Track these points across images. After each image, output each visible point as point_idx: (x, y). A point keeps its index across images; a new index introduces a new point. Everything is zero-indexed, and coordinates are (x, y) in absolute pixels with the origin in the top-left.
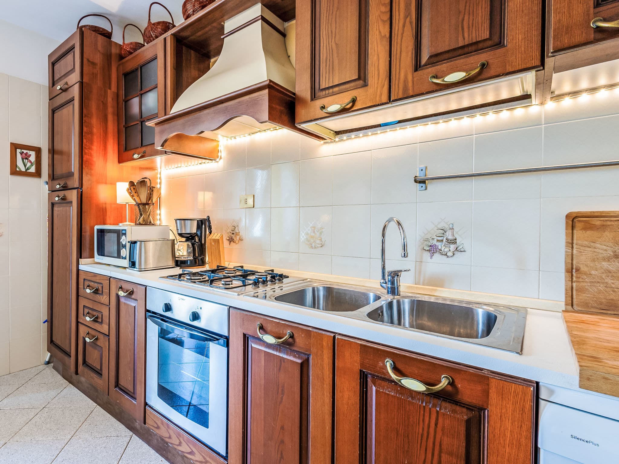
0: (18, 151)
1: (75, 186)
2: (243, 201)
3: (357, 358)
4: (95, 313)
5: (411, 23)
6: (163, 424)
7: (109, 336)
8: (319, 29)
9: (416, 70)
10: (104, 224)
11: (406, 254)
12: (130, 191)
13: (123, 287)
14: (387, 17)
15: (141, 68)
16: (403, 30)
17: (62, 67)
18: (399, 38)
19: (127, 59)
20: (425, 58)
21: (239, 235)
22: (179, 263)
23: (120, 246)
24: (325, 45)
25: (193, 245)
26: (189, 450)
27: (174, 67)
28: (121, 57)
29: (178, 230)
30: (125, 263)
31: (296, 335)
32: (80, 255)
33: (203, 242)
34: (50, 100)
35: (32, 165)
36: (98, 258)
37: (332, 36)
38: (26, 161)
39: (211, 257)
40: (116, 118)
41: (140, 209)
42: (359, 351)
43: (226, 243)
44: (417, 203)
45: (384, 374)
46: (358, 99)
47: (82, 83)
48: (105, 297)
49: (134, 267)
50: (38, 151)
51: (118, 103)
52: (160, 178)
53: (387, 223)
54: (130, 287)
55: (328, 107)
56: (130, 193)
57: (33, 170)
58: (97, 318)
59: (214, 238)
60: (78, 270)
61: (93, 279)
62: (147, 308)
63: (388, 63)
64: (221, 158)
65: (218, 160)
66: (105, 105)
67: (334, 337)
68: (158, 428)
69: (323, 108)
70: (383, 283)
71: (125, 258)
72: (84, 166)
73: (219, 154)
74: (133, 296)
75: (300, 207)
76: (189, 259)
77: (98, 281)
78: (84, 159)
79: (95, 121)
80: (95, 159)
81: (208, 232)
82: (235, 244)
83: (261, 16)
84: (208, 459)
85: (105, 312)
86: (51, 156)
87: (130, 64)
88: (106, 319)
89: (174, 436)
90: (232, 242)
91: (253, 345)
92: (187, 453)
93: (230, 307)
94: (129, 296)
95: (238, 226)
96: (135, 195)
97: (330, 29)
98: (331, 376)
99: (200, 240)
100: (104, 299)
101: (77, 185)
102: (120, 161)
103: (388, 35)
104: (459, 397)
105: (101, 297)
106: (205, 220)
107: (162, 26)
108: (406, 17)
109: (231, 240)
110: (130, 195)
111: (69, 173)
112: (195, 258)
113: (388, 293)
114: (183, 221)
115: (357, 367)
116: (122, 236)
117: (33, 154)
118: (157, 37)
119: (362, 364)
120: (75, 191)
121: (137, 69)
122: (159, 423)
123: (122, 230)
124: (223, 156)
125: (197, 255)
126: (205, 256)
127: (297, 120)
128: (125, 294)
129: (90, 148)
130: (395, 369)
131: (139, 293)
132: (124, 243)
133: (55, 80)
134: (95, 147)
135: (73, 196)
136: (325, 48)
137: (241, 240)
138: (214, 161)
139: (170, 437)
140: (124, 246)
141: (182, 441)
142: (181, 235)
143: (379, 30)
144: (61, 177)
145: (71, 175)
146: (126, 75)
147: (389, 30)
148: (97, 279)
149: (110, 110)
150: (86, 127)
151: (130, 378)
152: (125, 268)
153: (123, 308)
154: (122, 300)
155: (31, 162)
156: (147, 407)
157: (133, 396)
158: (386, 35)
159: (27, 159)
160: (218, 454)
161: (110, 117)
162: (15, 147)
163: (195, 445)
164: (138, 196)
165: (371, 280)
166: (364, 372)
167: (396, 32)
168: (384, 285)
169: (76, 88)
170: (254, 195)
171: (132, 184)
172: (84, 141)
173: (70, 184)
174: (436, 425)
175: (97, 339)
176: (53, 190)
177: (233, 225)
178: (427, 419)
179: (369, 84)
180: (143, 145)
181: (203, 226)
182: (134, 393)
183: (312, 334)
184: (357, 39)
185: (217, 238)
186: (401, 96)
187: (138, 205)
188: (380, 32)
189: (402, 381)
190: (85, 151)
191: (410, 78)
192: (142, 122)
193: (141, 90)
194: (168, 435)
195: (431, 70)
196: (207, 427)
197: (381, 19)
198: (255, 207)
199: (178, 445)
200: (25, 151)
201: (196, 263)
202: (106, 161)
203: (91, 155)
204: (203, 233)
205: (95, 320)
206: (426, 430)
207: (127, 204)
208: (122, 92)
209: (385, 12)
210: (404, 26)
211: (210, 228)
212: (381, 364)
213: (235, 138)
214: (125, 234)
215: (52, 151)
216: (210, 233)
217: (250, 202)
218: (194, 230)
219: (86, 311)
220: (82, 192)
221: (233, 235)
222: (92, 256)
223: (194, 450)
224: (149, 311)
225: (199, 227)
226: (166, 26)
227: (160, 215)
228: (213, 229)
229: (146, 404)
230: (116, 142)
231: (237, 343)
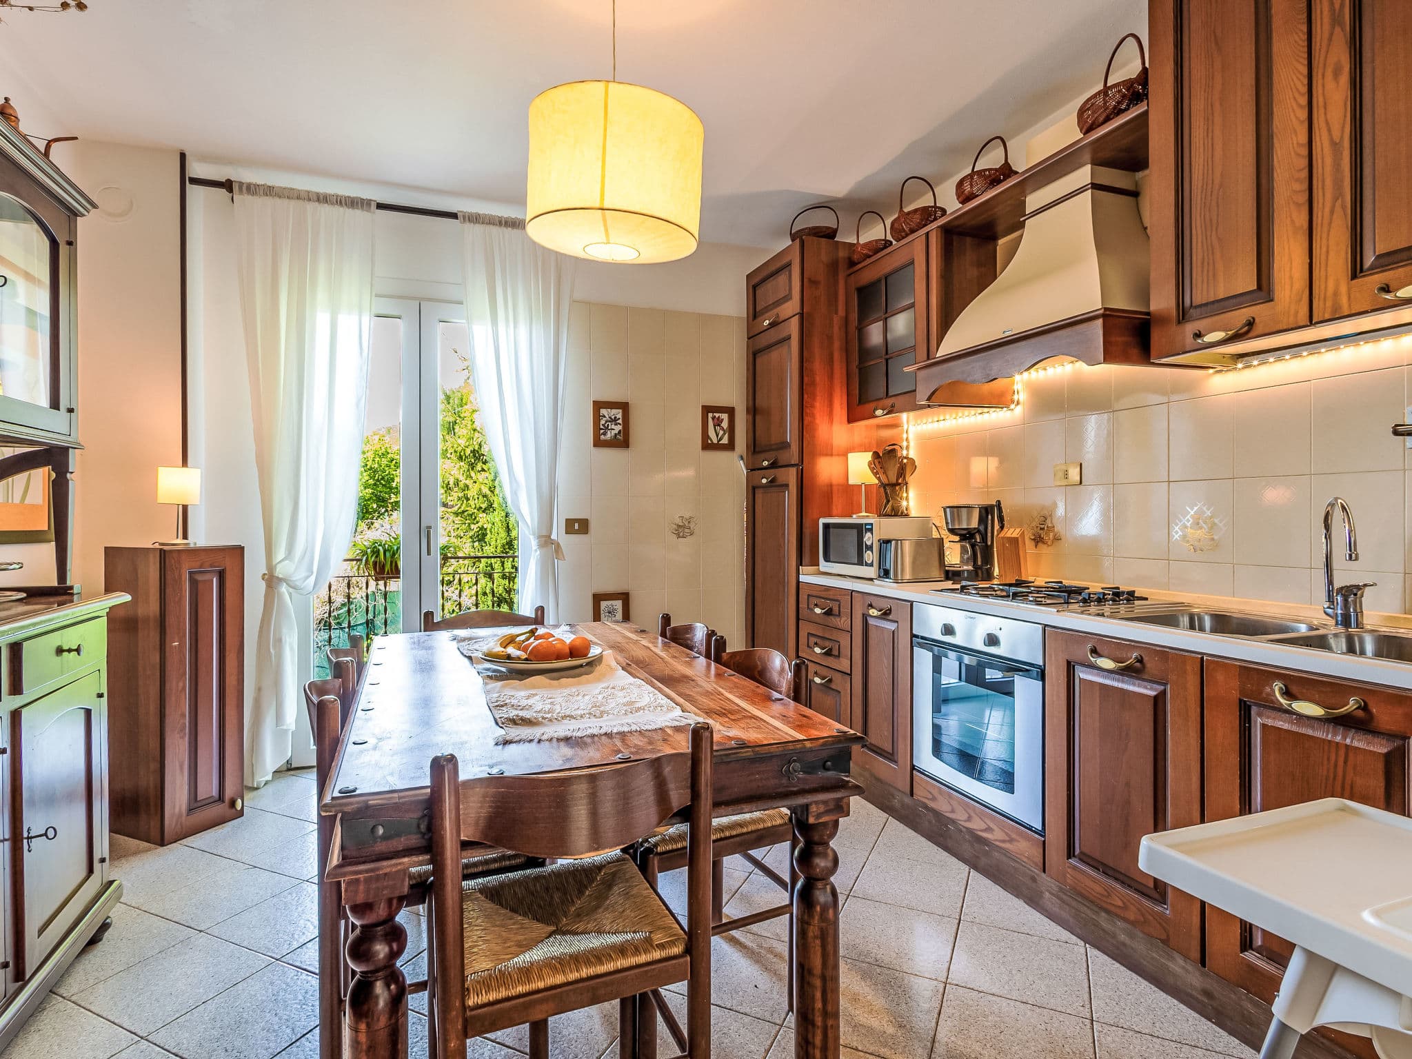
0: (710, 415)
1: (793, 463)
2: (1061, 474)
3: (1235, 683)
4: (827, 644)
5: (1343, 207)
6: (941, 794)
7: (851, 675)
8: (1188, 216)
9: (1354, 276)
10: (830, 516)
11: (1353, 555)
12: (873, 466)
13: (874, 604)
14: (1303, 198)
15: (886, 278)
16: (1331, 219)
17: (769, 292)
18: (1325, 229)
19: (860, 266)
20: (1369, 260)
21: (1053, 531)
22: (952, 575)
23: (861, 548)
24: (1200, 240)
25: (973, 546)
26: (983, 826)
27: (941, 275)
28: (852, 263)
29: (947, 523)
30: (871, 572)
31: (1146, 659)
32: (800, 563)
33: (989, 543)
34: (749, 338)
35: (724, 434)
36: (824, 566)
37: (1212, 226)
38: (717, 428)
39: (1004, 567)
40: (844, 354)
41: (886, 493)
42: (1237, 673)
43: (1029, 545)
44: (1404, 470)
45: (1272, 702)
46: (1257, 320)
47: (801, 315)
48: (843, 619)
49: (887, 578)
50: (731, 411)
51: (846, 333)
52: (907, 439)
53: (1329, 508)
54: (886, 605)
55: (1204, 335)
56: (872, 469)
57: (725, 441)
58: (831, 650)
59: (1008, 535)
60: (798, 582)
61: (823, 594)
62: (914, 632)
63: (1307, 266)
64: (1018, 403)
65: (1012, 406)
66: (830, 338)
67: (1202, 658)
68: (934, 799)
69: (1198, 335)
70: (1329, 608)
71: (871, 565)
72: (804, 433)
73: (1016, 397)
74: (890, 617)
75: (1169, 482)
76: (965, 568)
77: (831, 597)
78: (806, 422)
79: (818, 366)
80: (818, 421)
81: (997, 527)
82: (1045, 546)
83: (1092, 184)
84: (1014, 836)
85: (844, 641)
86: (751, 417)
87: (867, 276)
88: (846, 651)
89: (959, 809)
90: (1040, 544)
91: (1082, 674)
92: (981, 831)
93: (1046, 625)
94: (883, 617)
95: (1051, 515)
96: (881, 471)
97: (1207, 217)
98: (1199, 710)
99: (984, 539)
100: (843, 622)
101: (795, 460)
102: (850, 421)
103: (1306, 225)
104: (1374, 724)
105: (838, 619)
106: (992, 507)
107: (921, 215)
108: (1335, 199)
109: (1038, 540)
110: (873, 472)
111: (783, 443)
112: (977, 568)
113: (1337, 624)
114: (955, 510)
115: (1235, 695)
116: (866, 532)
117: (725, 417)
118: (913, 231)
119: (1242, 691)
120: (793, 471)
121: (879, 281)
122: (935, 793)
123: (866, 524)
124: (1021, 400)
125: (979, 563)
126: (992, 565)
127: (1153, 352)
128: (880, 613)
129: (813, 406)
130: (1288, 694)
131: (900, 613)
132: (869, 543)
133: (757, 310)
134: (817, 404)
135: (791, 476)
136: (1200, 244)
137: (1057, 539)
138: (1005, 409)
139: (953, 811)
140: (870, 548)
141: (972, 814)
142: (952, 531)
143: (1291, 217)
144: (768, 449)
145: (785, 446)
146: (860, 290)
147: (1307, 218)
148: (831, 594)
149: (837, 344)
150: (808, 376)
151: (887, 733)
152: (871, 579)
153: (873, 634)
154: (871, 621)
155: (723, 429)
156: (914, 772)
157: (890, 756)
158: (1302, 226)
159: (719, 425)
160: (1030, 828)
161: (837, 355)
162: (707, 410)
163: (993, 819)
164: (885, 473)
165: (1313, 607)
166: (1245, 702)
167: (1319, 221)
168: (1329, 611)
169: (795, 322)
170: (1081, 464)
171: (876, 455)
172: (805, 396)
173: (784, 457)
174: (1345, 762)
175: (830, 681)
176: (752, 469)
177: (1042, 513)
178: (1333, 757)
179: (1276, 299)
180: (890, 394)
181: (990, 517)
182: (892, 754)
183: (1170, 656)
184: (1255, 231)
185: (1015, 535)
186: (1327, 316)
187: (884, 488)
188: (1293, 221)
189: (1293, 705)
190: (807, 410)
191: (1343, 289)
192: (887, 360)
193: (886, 312)
194: (949, 808)
195: (1378, 279)
196: (1013, 793)
197: (1294, 202)
198: (1083, 484)
199: (965, 821)
200: (717, 415)
201: (977, 575)
202: (832, 423)
203: (813, 416)
204: (989, 528)
205: (829, 653)
206: (1332, 770)
207: (863, 486)
208: (854, 316)
209: (1299, 192)
210: (1332, 212)
211: (1001, 519)
212: (1268, 689)
213: (1045, 369)
214: (871, 530)
215: (753, 410)
216: (1002, 527)
217: (1074, 474)
218: (974, 524)
219: (813, 640)
220: (802, 469)
221: (1042, 531)
222: (815, 563)
223: (992, 825)
224: (917, 636)
225: (983, 520)
226: (928, 214)
227: (907, 499)
228: (1005, 523)
229: (913, 768)
230: (845, 390)
231: (1056, 675)
